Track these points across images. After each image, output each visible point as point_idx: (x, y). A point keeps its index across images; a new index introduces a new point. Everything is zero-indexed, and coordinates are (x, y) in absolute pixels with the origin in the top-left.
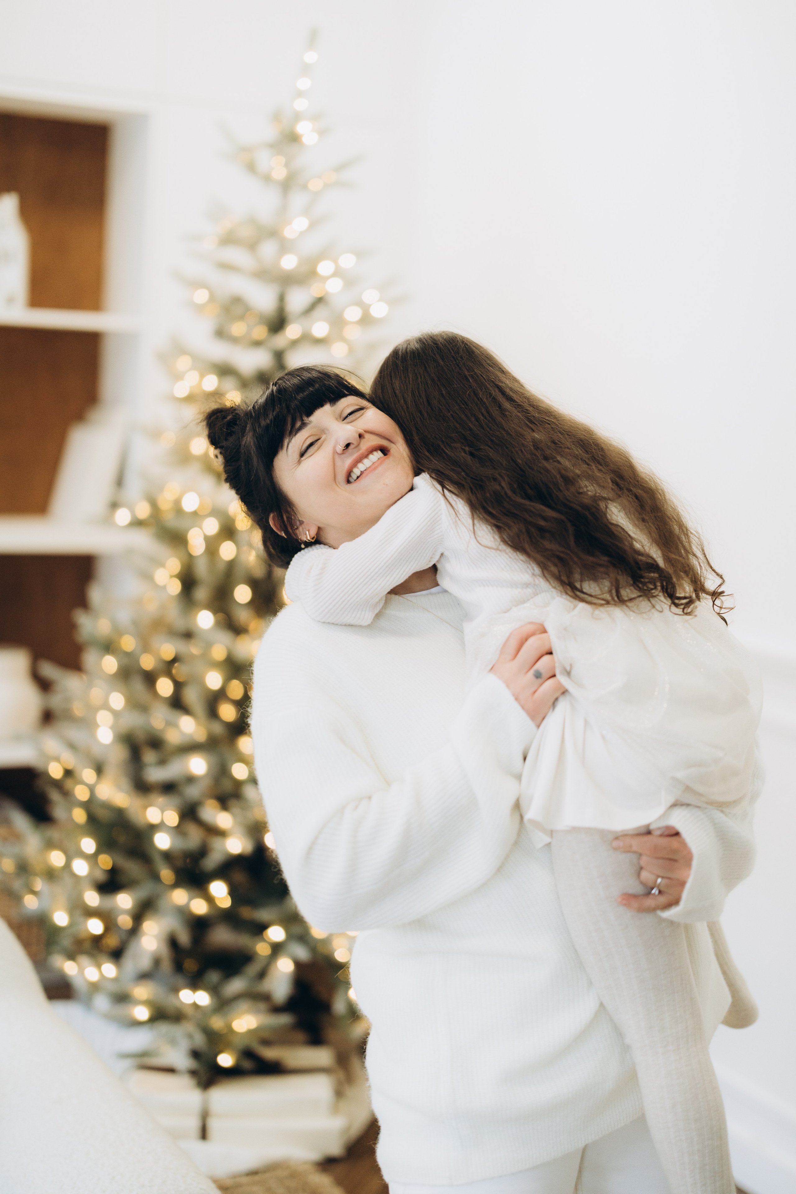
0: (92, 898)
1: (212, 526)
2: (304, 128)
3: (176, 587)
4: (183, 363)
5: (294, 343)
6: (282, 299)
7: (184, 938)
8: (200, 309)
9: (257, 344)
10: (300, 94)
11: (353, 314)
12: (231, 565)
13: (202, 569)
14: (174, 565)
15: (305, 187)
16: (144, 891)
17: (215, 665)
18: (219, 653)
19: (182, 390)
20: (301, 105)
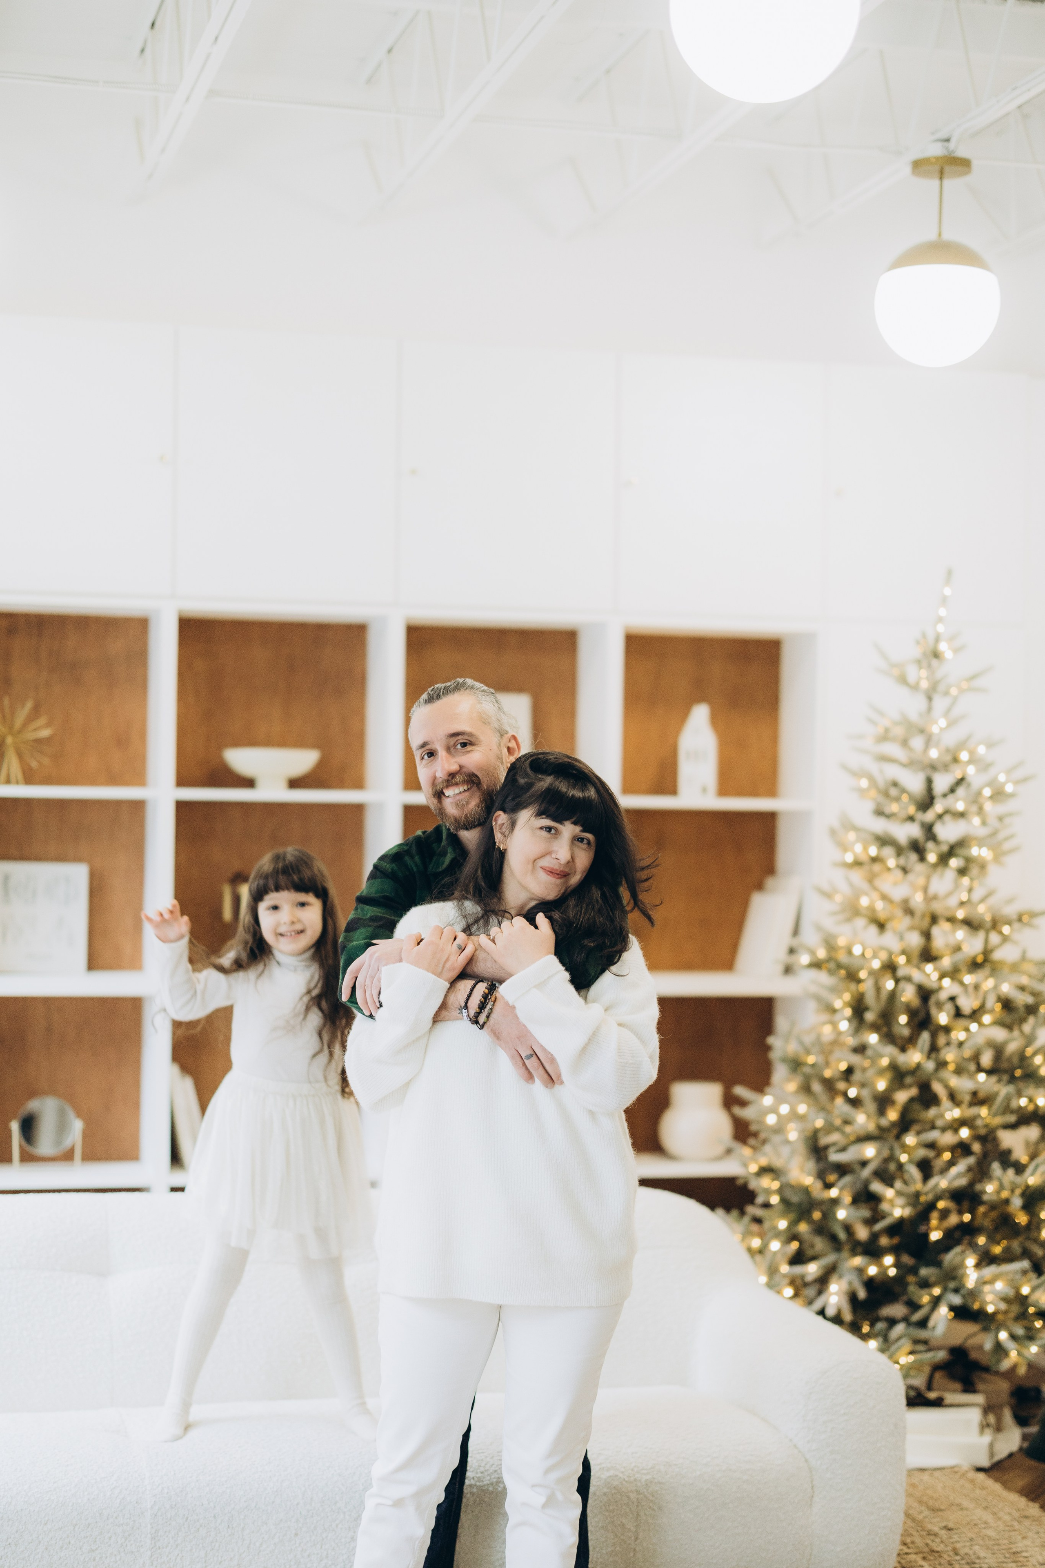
0: (785, 1268)
1: (876, 964)
2: (943, 647)
3: (848, 1012)
4: (852, 836)
5: (940, 817)
6: (929, 782)
7: (862, 1294)
8: (862, 792)
9: (911, 819)
10: (940, 620)
11: (987, 792)
12: (893, 995)
13: (870, 999)
14: (847, 997)
15: (946, 693)
16: (829, 1259)
17: (881, 1072)
18: (885, 1062)
19: (849, 858)
20: (940, 628)
